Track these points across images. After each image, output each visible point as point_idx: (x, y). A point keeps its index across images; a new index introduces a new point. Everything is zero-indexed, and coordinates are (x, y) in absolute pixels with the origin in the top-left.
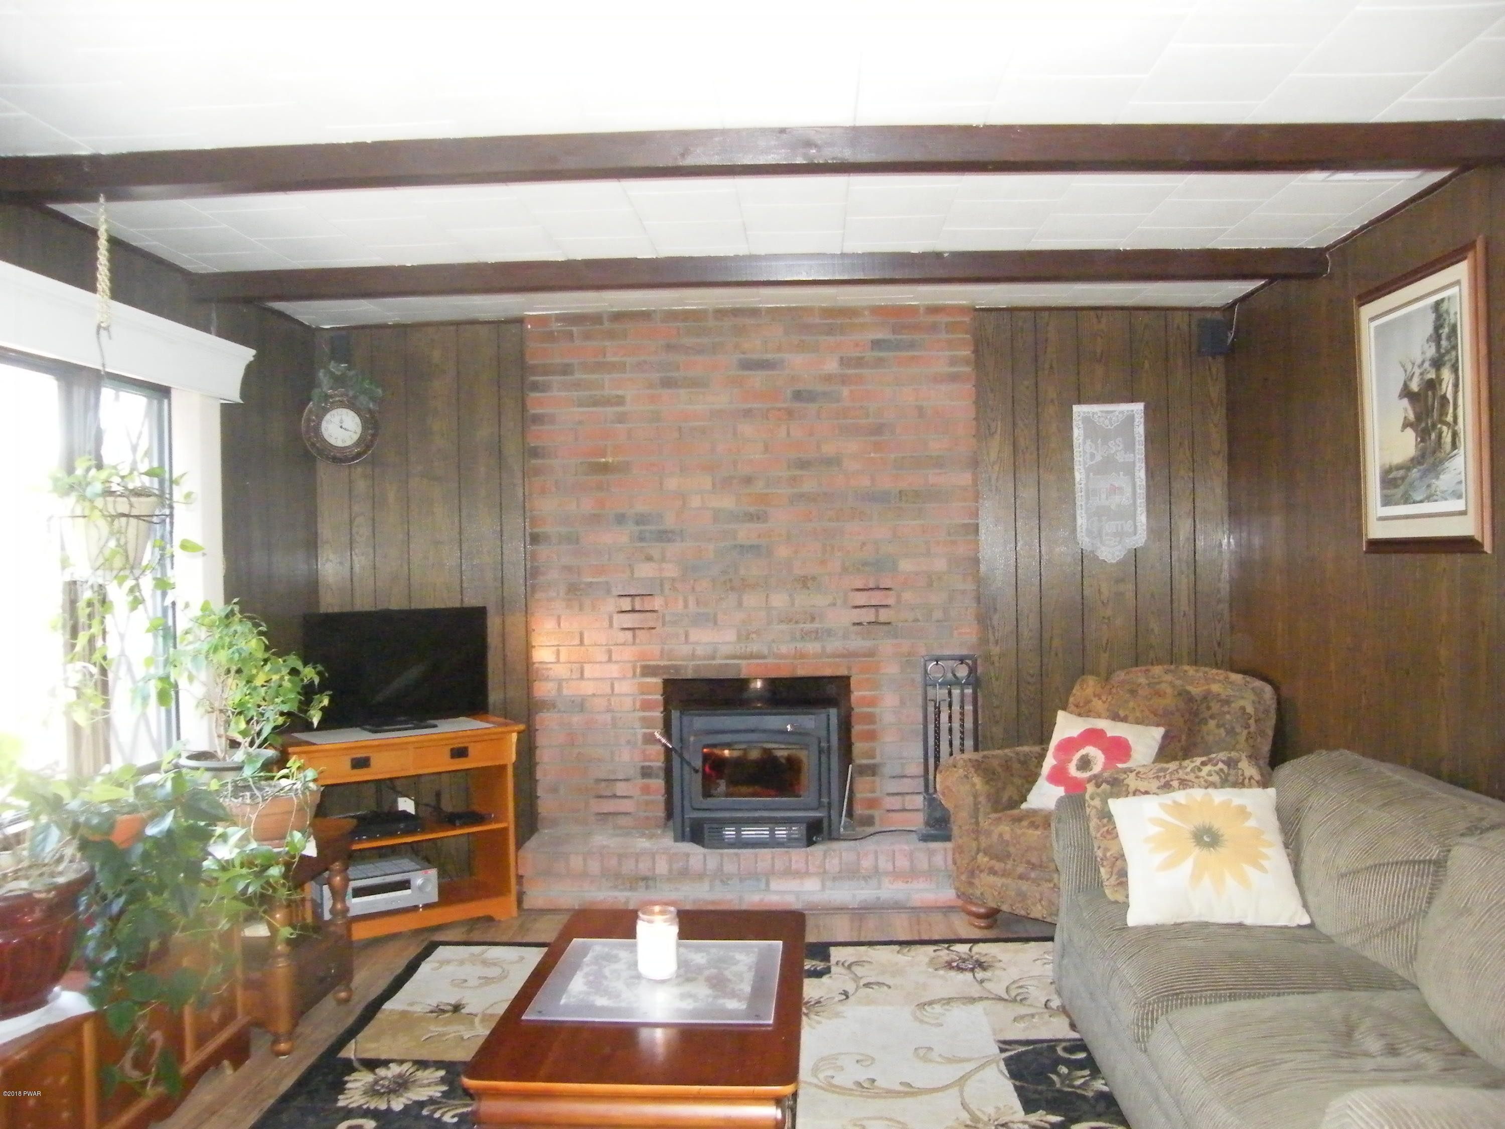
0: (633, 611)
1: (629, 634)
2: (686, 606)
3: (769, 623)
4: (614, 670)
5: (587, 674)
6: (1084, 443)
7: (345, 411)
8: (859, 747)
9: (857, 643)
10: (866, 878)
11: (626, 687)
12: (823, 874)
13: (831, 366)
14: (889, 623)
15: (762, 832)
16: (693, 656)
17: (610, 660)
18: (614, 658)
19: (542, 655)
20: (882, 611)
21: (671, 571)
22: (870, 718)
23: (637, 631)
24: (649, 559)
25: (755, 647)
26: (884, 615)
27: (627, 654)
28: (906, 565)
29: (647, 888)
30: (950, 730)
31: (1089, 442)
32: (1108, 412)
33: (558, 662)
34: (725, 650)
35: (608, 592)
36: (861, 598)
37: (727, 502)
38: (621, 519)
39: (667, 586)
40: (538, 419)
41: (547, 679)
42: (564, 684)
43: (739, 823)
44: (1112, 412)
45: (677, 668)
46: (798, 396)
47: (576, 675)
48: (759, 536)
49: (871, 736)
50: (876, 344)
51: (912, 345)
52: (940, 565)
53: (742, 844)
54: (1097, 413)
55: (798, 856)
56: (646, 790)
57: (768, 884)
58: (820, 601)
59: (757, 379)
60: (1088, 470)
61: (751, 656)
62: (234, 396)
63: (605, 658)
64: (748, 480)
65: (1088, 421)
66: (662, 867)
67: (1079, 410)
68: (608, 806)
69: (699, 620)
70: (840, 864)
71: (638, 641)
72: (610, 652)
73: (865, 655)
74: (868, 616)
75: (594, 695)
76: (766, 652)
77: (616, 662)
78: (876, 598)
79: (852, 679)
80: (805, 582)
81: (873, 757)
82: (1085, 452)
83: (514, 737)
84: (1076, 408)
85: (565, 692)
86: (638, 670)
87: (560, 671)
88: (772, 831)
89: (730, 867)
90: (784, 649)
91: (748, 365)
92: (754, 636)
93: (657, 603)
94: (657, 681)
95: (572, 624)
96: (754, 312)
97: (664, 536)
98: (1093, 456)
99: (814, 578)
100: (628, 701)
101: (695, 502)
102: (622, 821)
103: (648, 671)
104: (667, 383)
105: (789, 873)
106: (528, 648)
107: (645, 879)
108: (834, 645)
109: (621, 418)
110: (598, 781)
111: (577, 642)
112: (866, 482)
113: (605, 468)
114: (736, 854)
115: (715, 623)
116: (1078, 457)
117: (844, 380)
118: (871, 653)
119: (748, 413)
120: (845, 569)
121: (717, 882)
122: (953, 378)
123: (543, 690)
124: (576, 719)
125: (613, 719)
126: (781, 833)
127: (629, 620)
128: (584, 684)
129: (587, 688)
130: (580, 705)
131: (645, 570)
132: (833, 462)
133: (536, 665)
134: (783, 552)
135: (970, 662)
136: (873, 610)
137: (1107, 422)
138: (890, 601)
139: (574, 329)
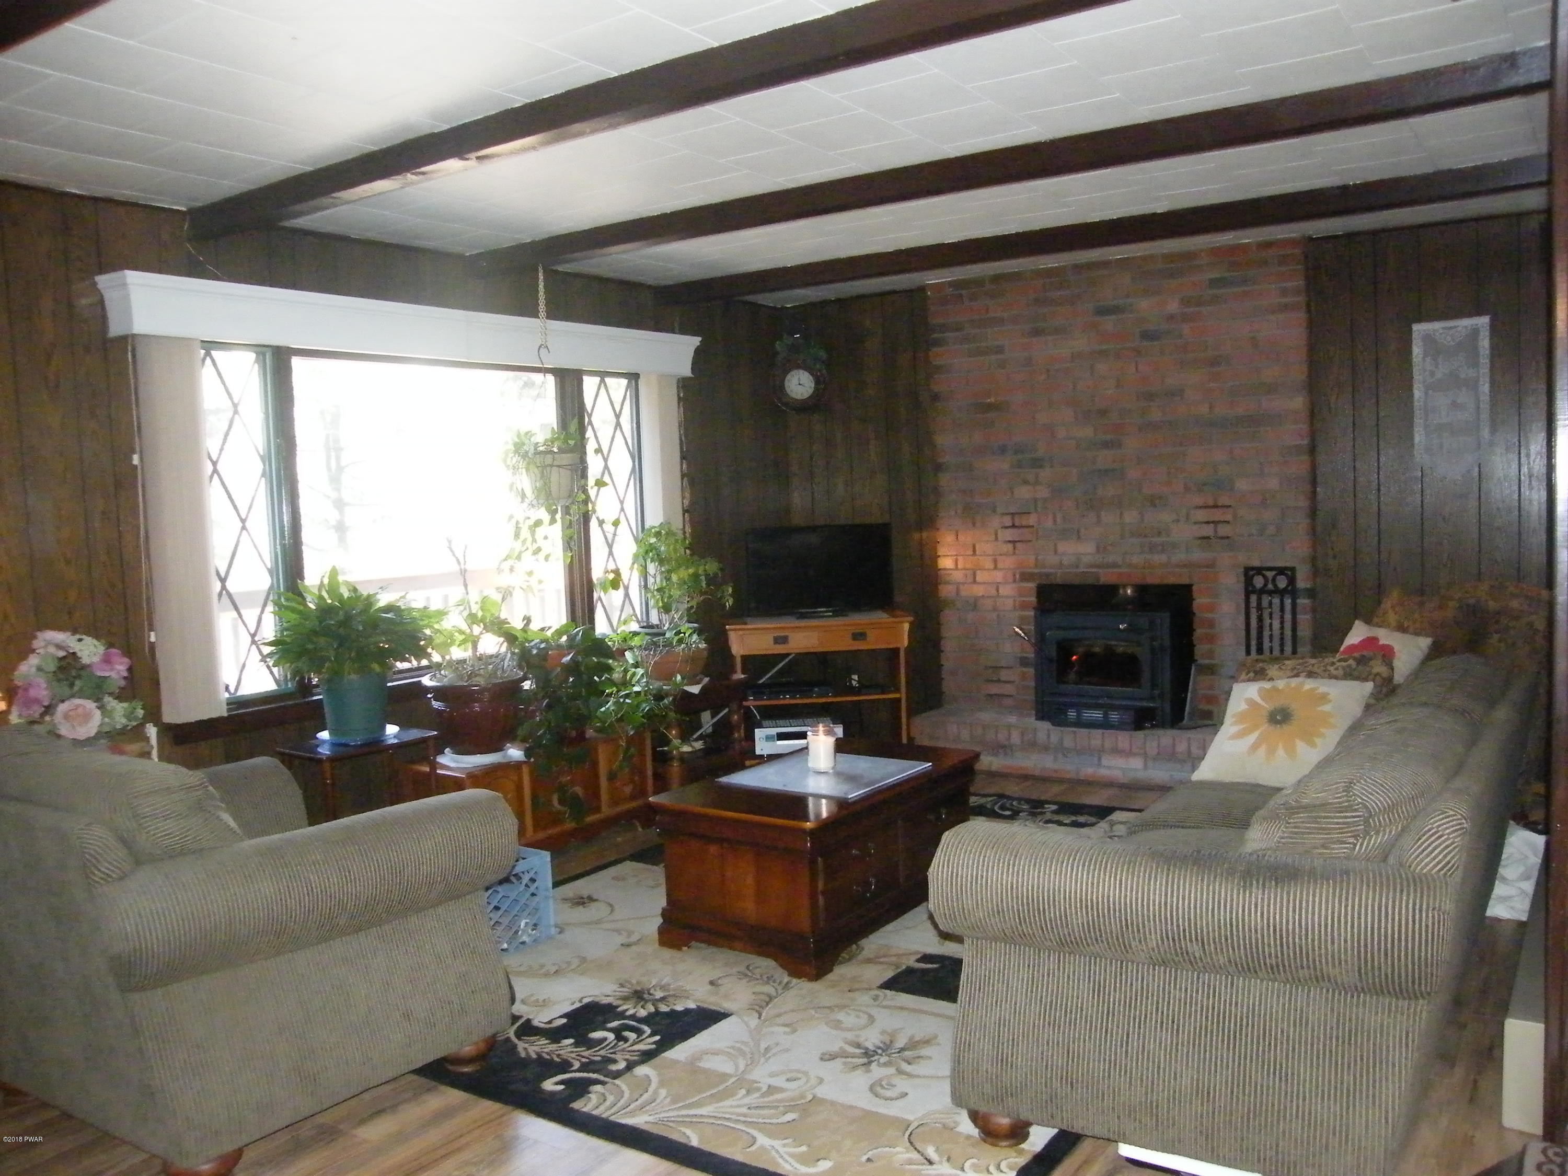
0: (1014, 526)
1: (1010, 546)
2: (1055, 521)
3: (1122, 537)
4: (998, 576)
5: (978, 579)
6: (1424, 359)
7: (801, 371)
8: (1200, 649)
9: (1197, 556)
10: (1182, 762)
11: (1007, 590)
12: (1145, 756)
13: (1173, 307)
14: (1228, 537)
15: (1097, 715)
16: (1061, 565)
17: (996, 568)
18: (1000, 565)
19: (946, 563)
20: (1220, 526)
21: (1043, 492)
22: (1211, 624)
23: (1018, 545)
24: (1026, 482)
25: (1111, 559)
26: (1223, 530)
27: (1008, 562)
28: (1242, 485)
29: (1006, 754)
30: (1271, 636)
31: (1428, 359)
32: (1451, 328)
33: (957, 568)
34: (1086, 560)
35: (994, 511)
36: (1201, 515)
37: (1087, 432)
38: (1003, 450)
39: (1040, 505)
40: (938, 369)
41: (948, 583)
42: (961, 587)
43: (1079, 707)
44: (1455, 327)
45: (1047, 575)
46: (1147, 336)
47: (970, 580)
48: (1114, 461)
49: (1211, 639)
50: (1214, 283)
51: (1245, 281)
52: (1273, 483)
53: (1079, 723)
54: (1437, 331)
55: (1123, 739)
56: (1023, 677)
57: (1100, 759)
58: (1165, 517)
59: (1109, 323)
60: (1428, 388)
61: (1108, 566)
62: (687, 371)
63: (992, 567)
64: (1103, 413)
65: (1428, 339)
66: (1015, 738)
67: (1419, 329)
68: (994, 689)
69: (1064, 534)
70: (1159, 746)
71: (1017, 551)
72: (995, 561)
73: (1208, 567)
74: (1208, 530)
75: (983, 596)
76: (1120, 563)
77: (1001, 569)
78: (1217, 515)
79: (1194, 588)
80: (1154, 501)
81: (1212, 658)
82: (1425, 371)
83: (906, 626)
84: (1416, 327)
85: (963, 593)
86: (1018, 576)
87: (958, 576)
88: (1106, 715)
89: (1068, 742)
90: (1136, 560)
91: (1103, 311)
92: (1109, 548)
93: (1032, 520)
94: (1032, 585)
95: (967, 537)
96: (1105, 264)
97: (1037, 463)
98: (1432, 374)
99: (1160, 498)
100: (1010, 603)
101: (1061, 433)
102: (1008, 702)
103: (1025, 577)
104: (1037, 332)
105: (1116, 751)
106: (935, 557)
107: (1003, 747)
108: (1180, 556)
109: (1002, 365)
110: (987, 668)
111: (970, 552)
112: (1204, 410)
113: (990, 407)
114: (1075, 732)
115: (1079, 538)
116: (1417, 376)
117: (1186, 318)
118: (1211, 565)
119: (1103, 354)
120: (1187, 489)
121: (1060, 755)
122: (1285, 308)
123: (946, 591)
124: (970, 616)
125: (998, 616)
126: (1114, 716)
127: (1009, 534)
128: (975, 587)
129: (978, 591)
130: (974, 604)
131: (1024, 492)
132: (1176, 393)
133: (942, 572)
134: (1133, 474)
135: (1289, 573)
136: (1212, 525)
137: (1449, 338)
138: (1229, 517)
139: (964, 292)
